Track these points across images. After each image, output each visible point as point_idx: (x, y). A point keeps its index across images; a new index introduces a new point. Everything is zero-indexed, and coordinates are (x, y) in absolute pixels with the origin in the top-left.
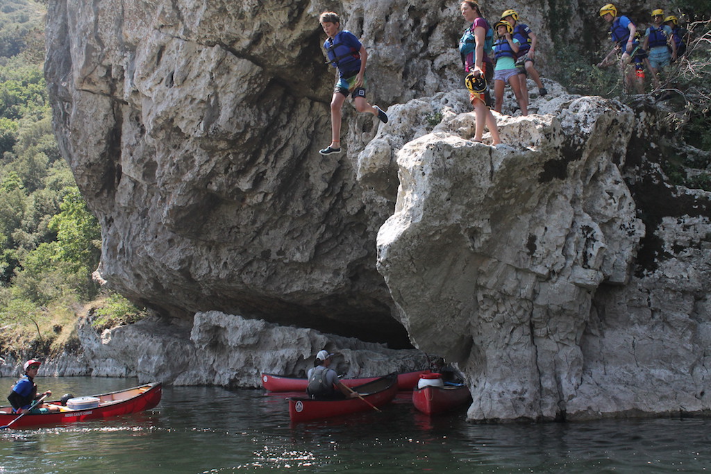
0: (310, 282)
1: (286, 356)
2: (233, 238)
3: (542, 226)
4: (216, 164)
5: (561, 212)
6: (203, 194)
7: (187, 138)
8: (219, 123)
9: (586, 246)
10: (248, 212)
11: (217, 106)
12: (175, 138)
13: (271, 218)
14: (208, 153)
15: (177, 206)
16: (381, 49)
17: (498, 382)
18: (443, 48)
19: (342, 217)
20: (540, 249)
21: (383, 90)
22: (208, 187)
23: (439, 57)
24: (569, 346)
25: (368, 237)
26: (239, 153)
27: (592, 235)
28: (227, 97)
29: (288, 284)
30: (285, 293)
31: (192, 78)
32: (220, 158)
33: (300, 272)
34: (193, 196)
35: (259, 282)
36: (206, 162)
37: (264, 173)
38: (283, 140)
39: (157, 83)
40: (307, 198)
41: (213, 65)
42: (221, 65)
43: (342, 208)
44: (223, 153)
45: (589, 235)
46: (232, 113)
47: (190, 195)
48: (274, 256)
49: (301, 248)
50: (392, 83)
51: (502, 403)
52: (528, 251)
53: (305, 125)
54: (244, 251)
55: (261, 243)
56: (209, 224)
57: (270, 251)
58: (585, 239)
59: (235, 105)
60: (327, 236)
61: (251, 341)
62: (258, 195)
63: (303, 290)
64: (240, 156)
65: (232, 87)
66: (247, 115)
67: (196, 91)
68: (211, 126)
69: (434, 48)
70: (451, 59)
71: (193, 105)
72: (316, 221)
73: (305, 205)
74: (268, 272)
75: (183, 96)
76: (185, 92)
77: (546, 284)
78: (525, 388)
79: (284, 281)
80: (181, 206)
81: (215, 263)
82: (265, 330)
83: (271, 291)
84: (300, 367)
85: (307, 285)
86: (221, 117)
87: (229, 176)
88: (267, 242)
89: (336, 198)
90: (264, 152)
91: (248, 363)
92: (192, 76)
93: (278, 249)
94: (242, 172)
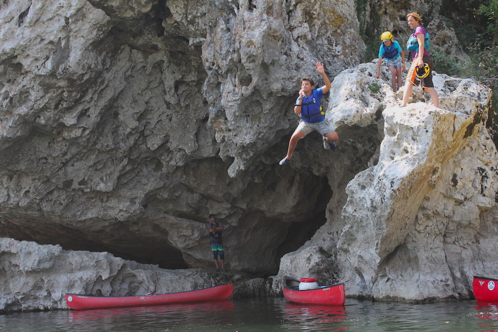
0: (105, 210)
1: (85, 278)
2: (40, 169)
3: (460, 167)
4: (49, 100)
5: (469, 158)
6: (28, 127)
7: (23, 74)
8: (69, 64)
9: (482, 181)
10: (62, 145)
11: (67, 48)
12: (10, 73)
13: (80, 151)
14: (44, 90)
15: (6, 137)
16: (272, 22)
17: (429, 275)
18: (300, 22)
19: (141, 152)
20: (460, 183)
21: (266, 54)
22: (37, 121)
23: (296, 29)
24: (467, 249)
25: (162, 170)
26: (73, 91)
27: (486, 174)
28: (77, 41)
29: (83, 212)
30: (79, 220)
31: (45, 19)
32: (54, 95)
33: (96, 201)
34: (21, 128)
35: (57, 210)
36: (41, 97)
37: (88, 110)
38: (106, 81)
39: (7, 21)
40: (115, 134)
41: (72, 11)
42: (80, 12)
43: (142, 144)
44: (57, 91)
45: (484, 174)
46: (81, 56)
47: (19, 127)
48: (75, 185)
49: (105, 178)
50: (274, 48)
51: (436, 288)
52: (453, 184)
53: (124, 70)
54: (48, 181)
55: (66, 174)
56: (20, 155)
57: (72, 180)
58: (481, 176)
59: (84, 48)
60: (128, 168)
61: (47, 265)
62: (77, 130)
63: (97, 217)
64: (74, 94)
65: (85, 33)
66: (90, 58)
67: (47, 33)
68: (61, 66)
69: (295, 22)
70: (306, 32)
71: (42, 45)
72: (121, 155)
73: (114, 140)
74: (66, 200)
75: (33, 35)
76: (36, 32)
77: (459, 207)
78: (447, 278)
79: (79, 209)
80: (10, 138)
81: (15, 192)
82: (62, 254)
83: (66, 218)
84: (97, 287)
85: (102, 213)
86: (71, 59)
87: (58, 112)
88: (72, 173)
89: (139, 135)
90: (90, 91)
91: (37, 287)
92: (44, 18)
93: (81, 179)
94: (69, 109)
